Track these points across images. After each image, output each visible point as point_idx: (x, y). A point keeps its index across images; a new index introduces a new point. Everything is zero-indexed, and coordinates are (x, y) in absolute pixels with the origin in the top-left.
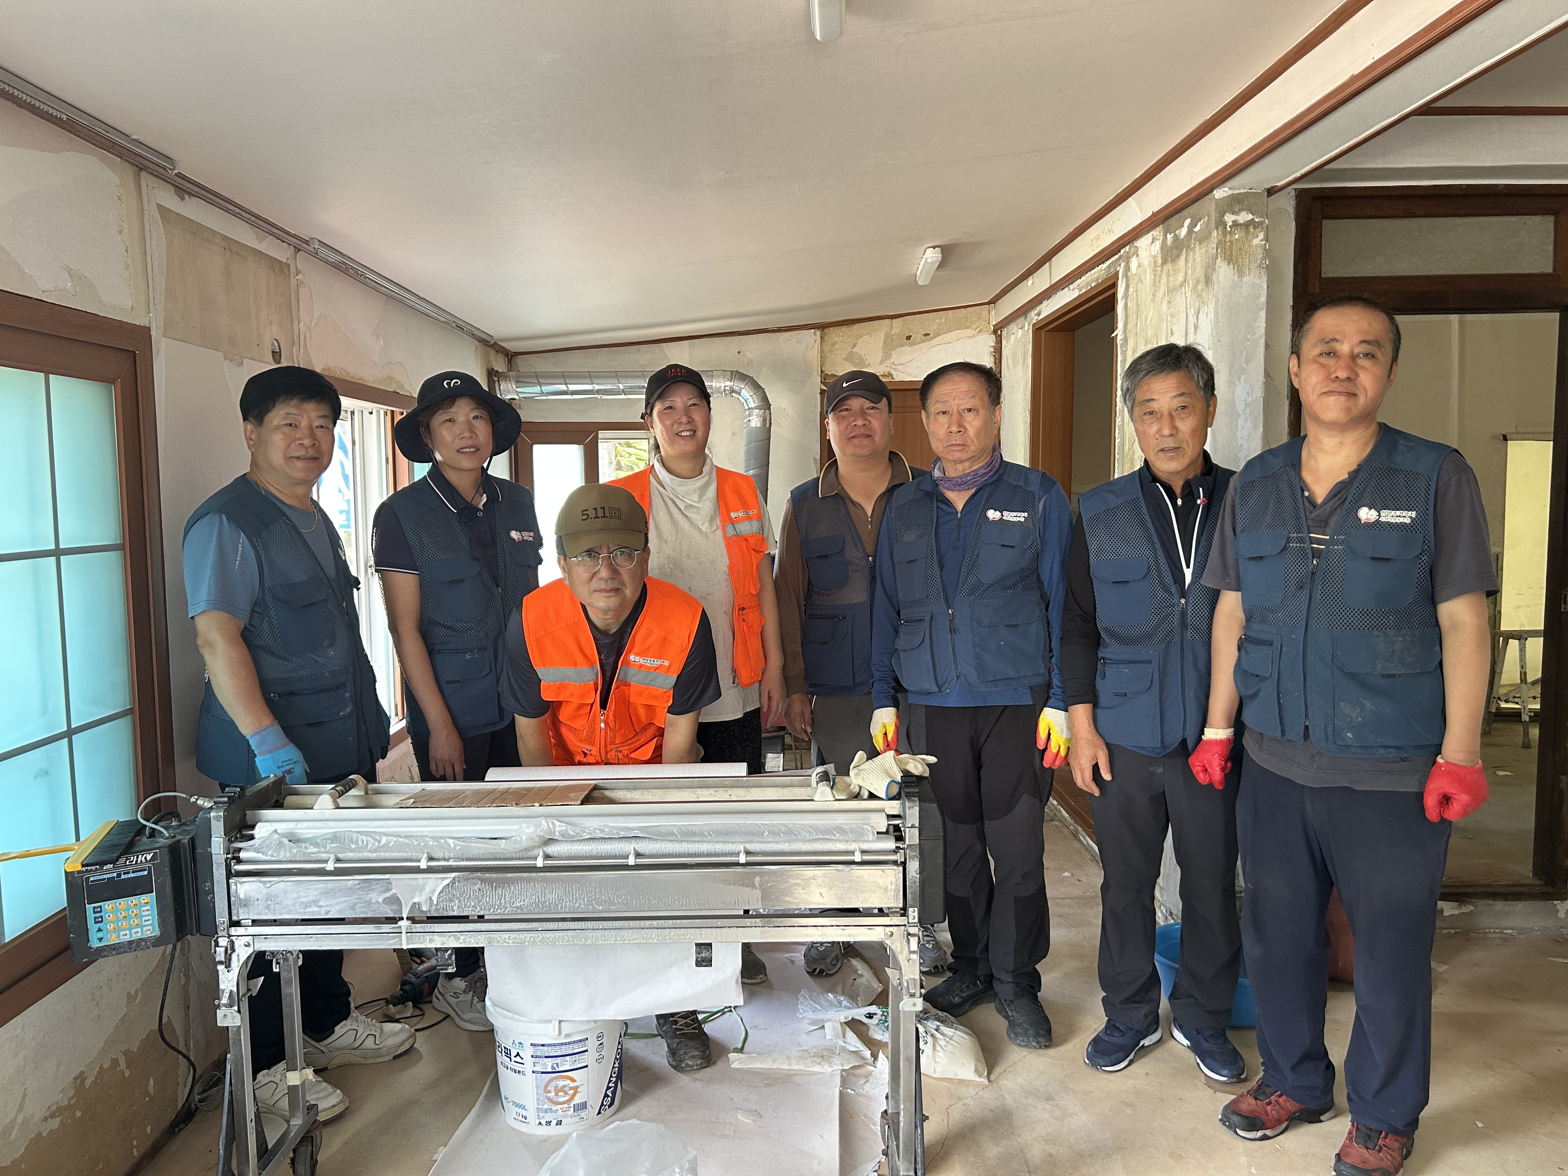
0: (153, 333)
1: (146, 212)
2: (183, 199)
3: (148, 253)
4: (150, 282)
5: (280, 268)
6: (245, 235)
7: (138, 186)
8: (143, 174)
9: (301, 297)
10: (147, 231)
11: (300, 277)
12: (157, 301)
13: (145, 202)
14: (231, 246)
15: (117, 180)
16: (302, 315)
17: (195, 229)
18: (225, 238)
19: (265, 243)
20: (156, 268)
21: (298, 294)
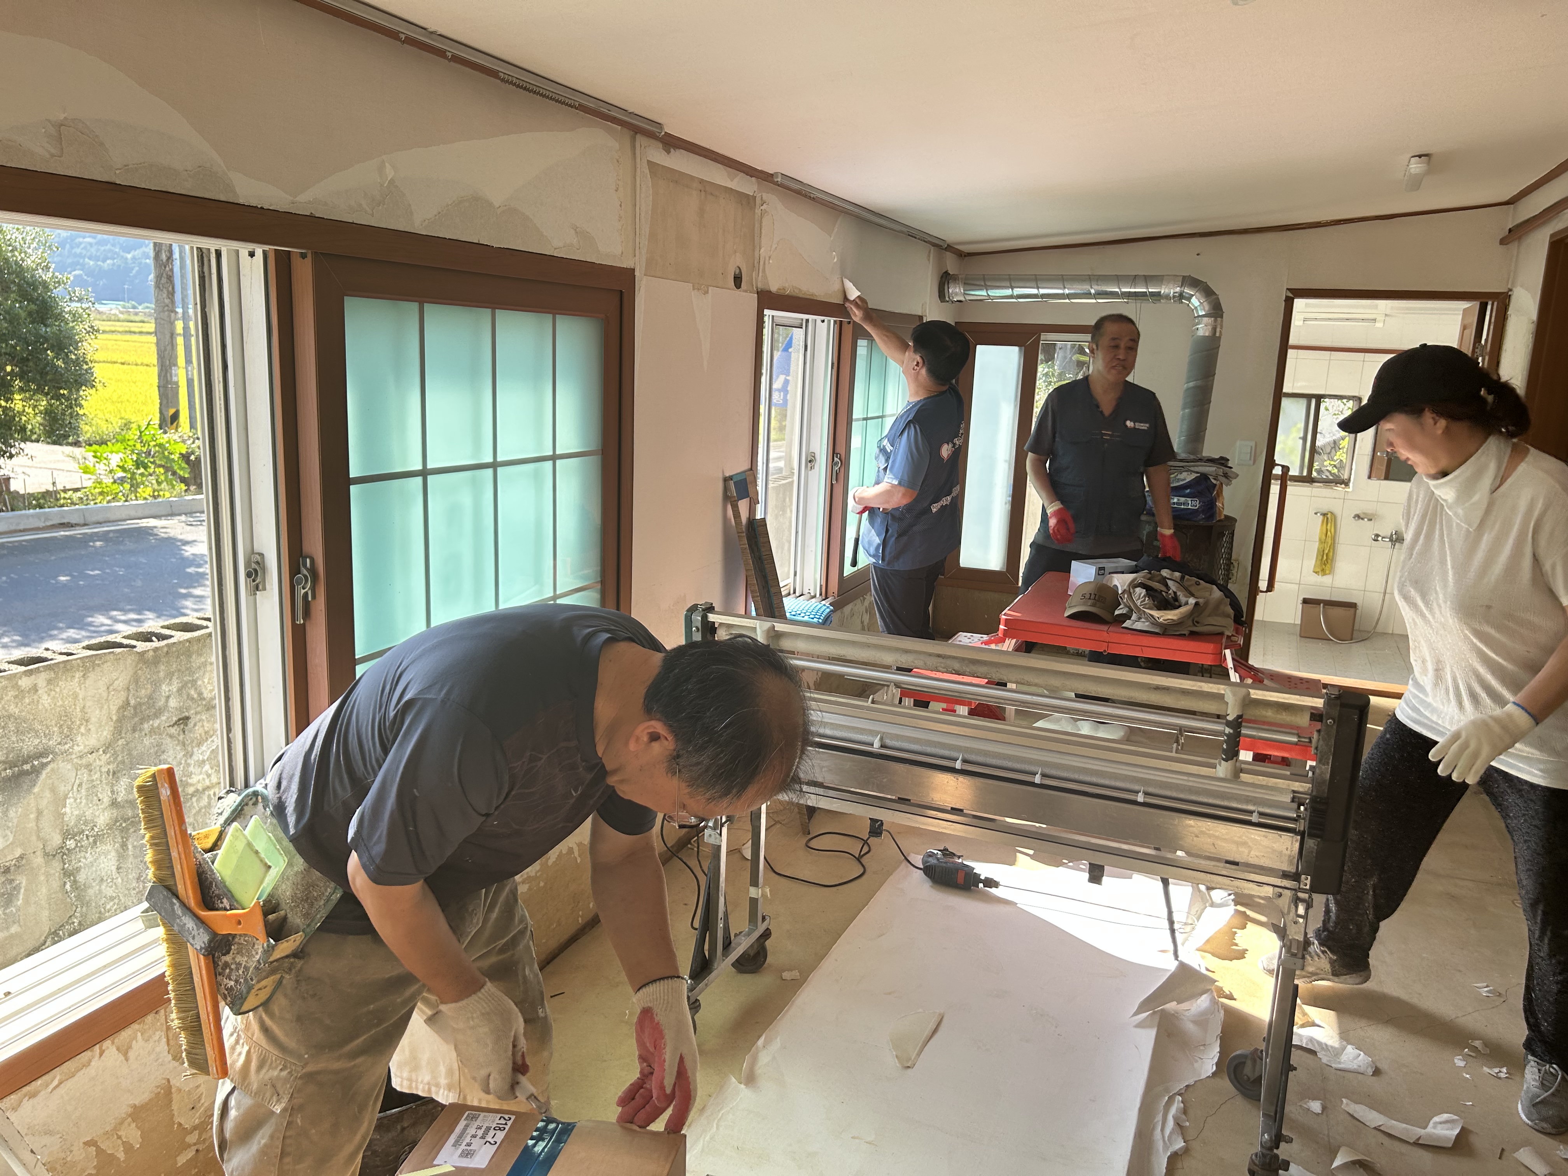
0: (637, 273)
1: (638, 170)
2: (668, 152)
3: (638, 203)
4: (637, 230)
5: (747, 201)
6: (719, 176)
7: (633, 147)
8: (638, 136)
9: (764, 224)
10: (638, 185)
11: (764, 207)
12: (641, 245)
13: (638, 160)
14: (707, 188)
15: (617, 145)
16: (764, 241)
17: (677, 178)
18: (701, 181)
19: (736, 180)
20: (643, 215)
21: (761, 222)
